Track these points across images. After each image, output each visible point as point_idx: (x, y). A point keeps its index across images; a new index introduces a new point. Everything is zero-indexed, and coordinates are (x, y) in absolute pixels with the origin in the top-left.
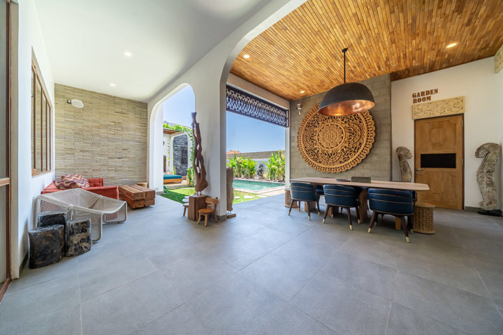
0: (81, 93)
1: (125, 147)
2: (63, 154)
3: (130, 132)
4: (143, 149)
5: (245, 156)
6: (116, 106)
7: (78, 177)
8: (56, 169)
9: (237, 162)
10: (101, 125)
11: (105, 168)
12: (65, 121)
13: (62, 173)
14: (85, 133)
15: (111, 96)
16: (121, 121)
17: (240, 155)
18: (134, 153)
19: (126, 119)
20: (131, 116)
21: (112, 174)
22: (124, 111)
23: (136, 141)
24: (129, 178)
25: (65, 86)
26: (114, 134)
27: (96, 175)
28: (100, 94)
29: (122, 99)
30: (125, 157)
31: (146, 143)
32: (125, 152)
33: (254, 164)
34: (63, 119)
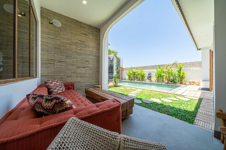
0: (59, 16)
1: (87, 59)
2: (46, 64)
3: (90, 49)
4: (97, 61)
5: (138, 68)
6: (82, 29)
7: (57, 82)
8: (41, 76)
9: (133, 72)
10: (72, 42)
11: (74, 75)
12: (48, 37)
13: (45, 79)
14: (62, 48)
15: (78, 22)
16: (85, 40)
17: (134, 68)
18: (92, 64)
19: (88, 39)
20: (91, 37)
21: (79, 79)
22: (87, 33)
23: (94, 56)
24: (89, 82)
25: (48, 10)
26: (80, 50)
27: (69, 80)
28: (72, 19)
29: (85, 24)
30: (87, 67)
31: (99, 57)
32: (87, 63)
33: (144, 73)
34: (46, 36)
